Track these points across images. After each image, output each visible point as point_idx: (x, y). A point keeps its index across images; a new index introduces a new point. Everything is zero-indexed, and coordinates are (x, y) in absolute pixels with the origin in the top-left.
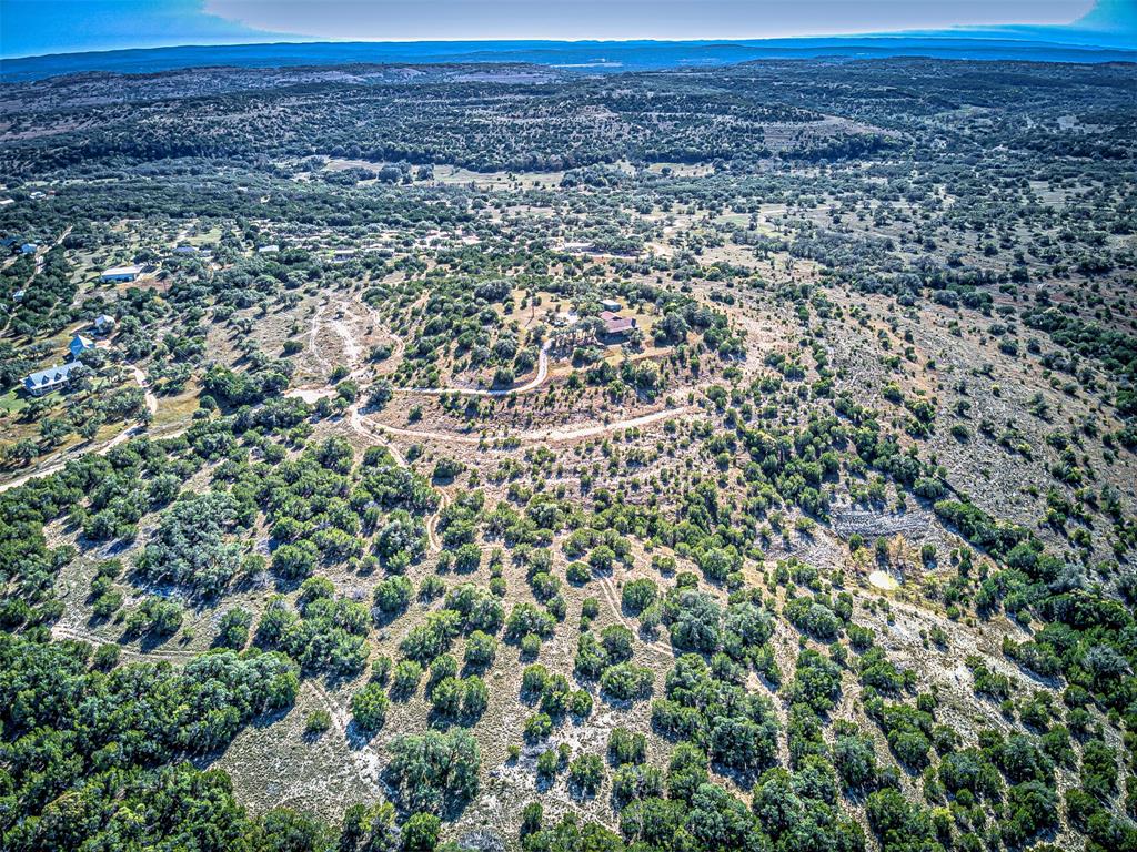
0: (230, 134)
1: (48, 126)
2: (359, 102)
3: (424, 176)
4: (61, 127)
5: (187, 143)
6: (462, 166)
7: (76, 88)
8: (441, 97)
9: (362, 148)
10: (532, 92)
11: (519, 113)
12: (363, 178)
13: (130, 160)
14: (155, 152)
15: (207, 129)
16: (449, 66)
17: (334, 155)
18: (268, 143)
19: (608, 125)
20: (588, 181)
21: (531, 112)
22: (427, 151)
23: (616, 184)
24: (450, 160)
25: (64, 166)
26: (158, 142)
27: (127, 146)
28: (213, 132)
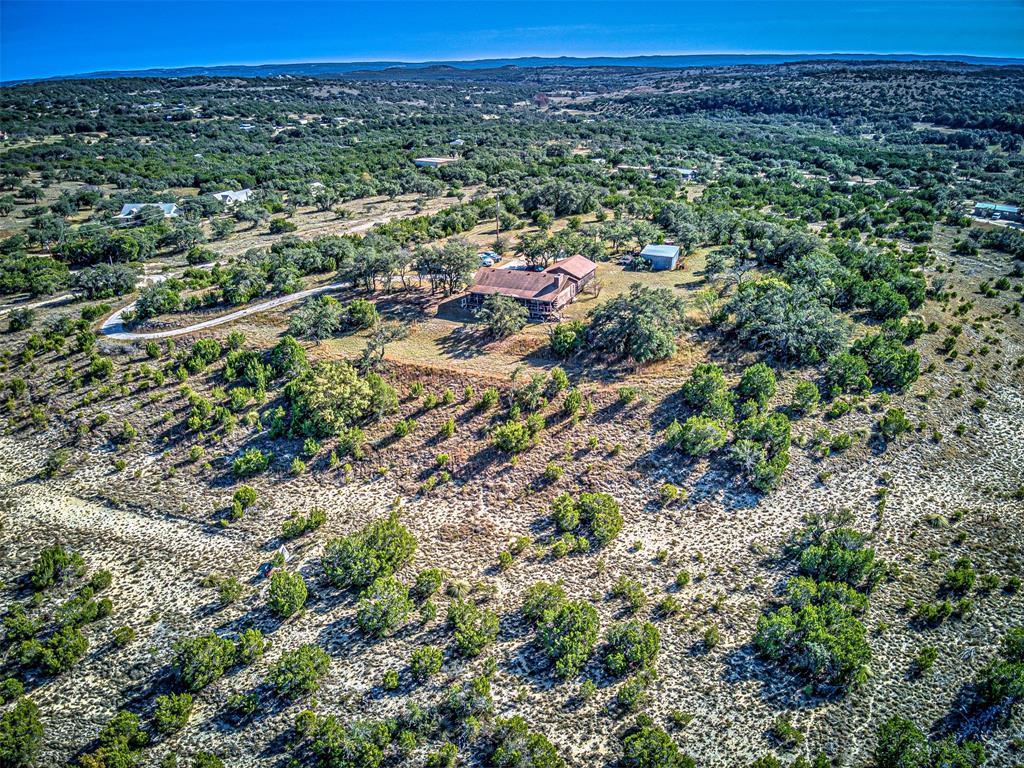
3: (1013, 148)
5: (798, 102)
9: (972, 118)
13: (737, 113)
14: (763, 108)
15: (829, 92)
17: (938, 123)
18: (883, 108)
26: (771, 100)
28: (833, 94)
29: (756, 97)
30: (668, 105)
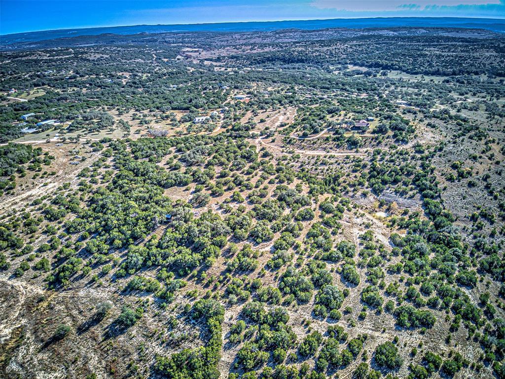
0: (320, 55)
1: (263, 49)
2: (383, 43)
3: (384, 74)
4: (267, 49)
5: (303, 58)
6: (404, 71)
7: (282, 35)
8: (420, 42)
9: (367, 62)
10: (467, 42)
11: (446, 50)
12: (358, 74)
13: (282, 63)
14: (291, 61)
15: (312, 53)
16: (442, 28)
17: (355, 65)
18: (333, 59)
19: (489, 58)
20: (458, 81)
21: (452, 50)
22: (392, 64)
23: (470, 84)
24: (400, 69)
25: (259, 64)
26: (293, 57)
27: (282, 58)
28: (314, 54)
29: (287, 56)
30: (254, 60)
